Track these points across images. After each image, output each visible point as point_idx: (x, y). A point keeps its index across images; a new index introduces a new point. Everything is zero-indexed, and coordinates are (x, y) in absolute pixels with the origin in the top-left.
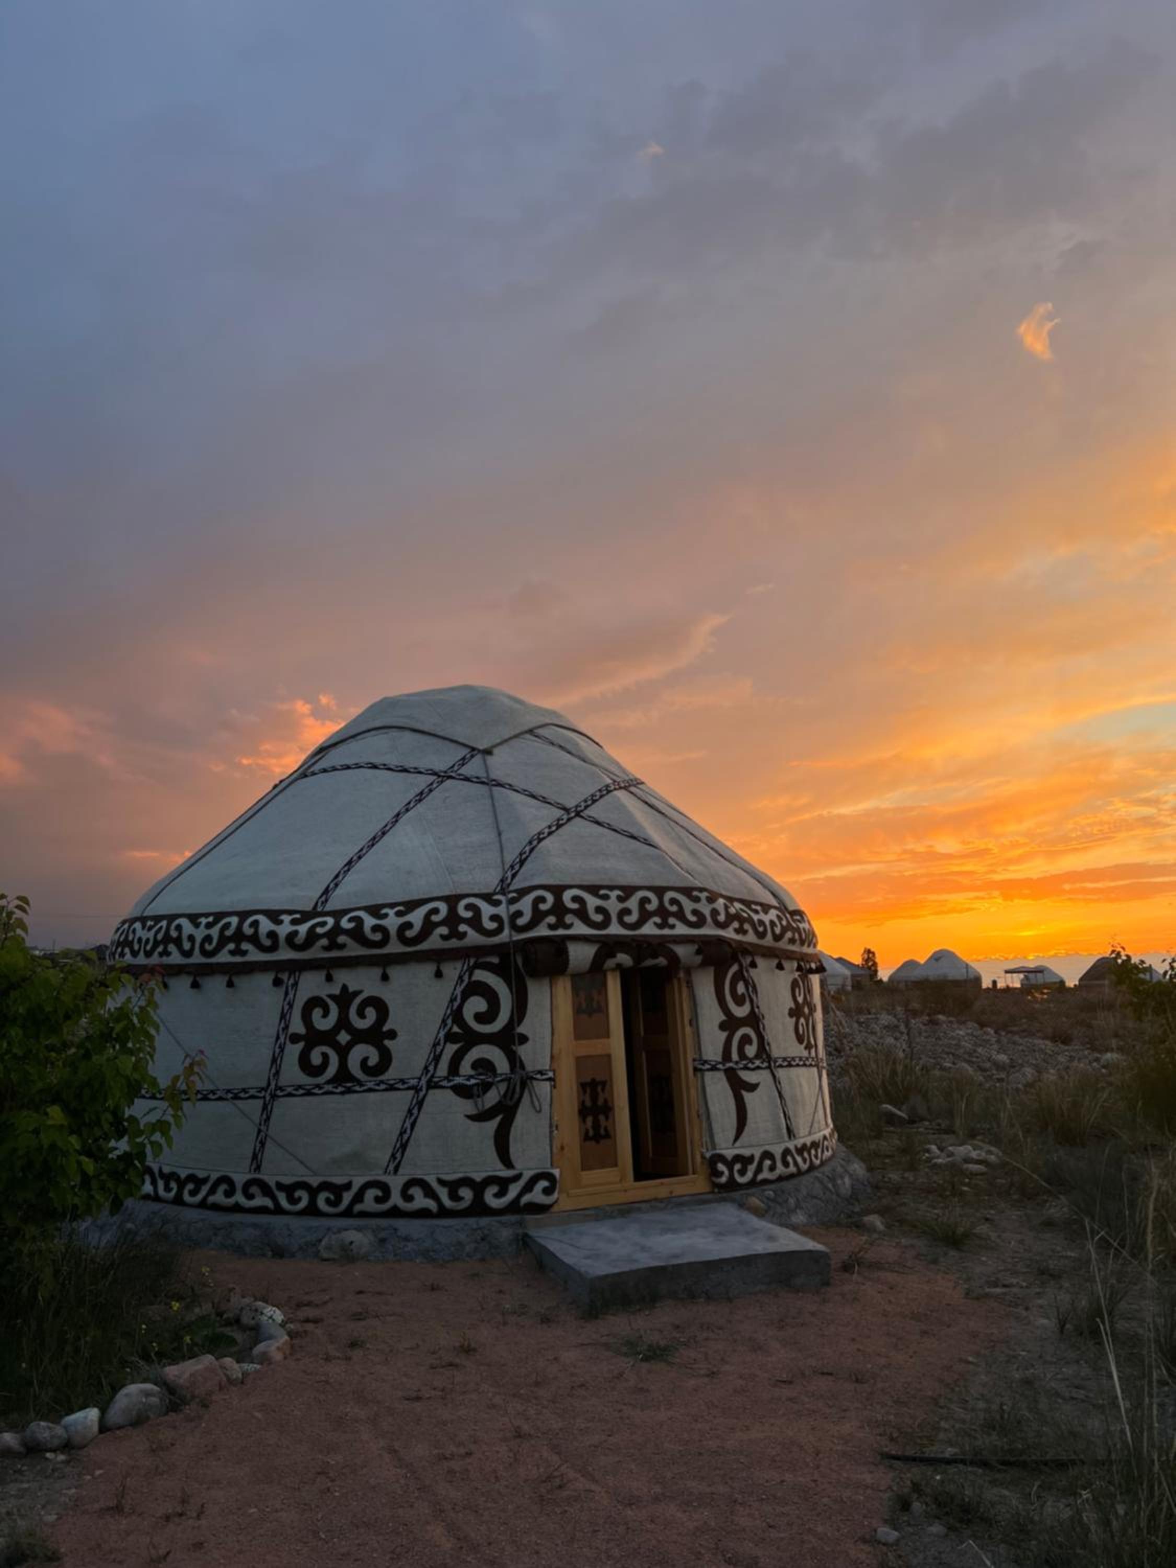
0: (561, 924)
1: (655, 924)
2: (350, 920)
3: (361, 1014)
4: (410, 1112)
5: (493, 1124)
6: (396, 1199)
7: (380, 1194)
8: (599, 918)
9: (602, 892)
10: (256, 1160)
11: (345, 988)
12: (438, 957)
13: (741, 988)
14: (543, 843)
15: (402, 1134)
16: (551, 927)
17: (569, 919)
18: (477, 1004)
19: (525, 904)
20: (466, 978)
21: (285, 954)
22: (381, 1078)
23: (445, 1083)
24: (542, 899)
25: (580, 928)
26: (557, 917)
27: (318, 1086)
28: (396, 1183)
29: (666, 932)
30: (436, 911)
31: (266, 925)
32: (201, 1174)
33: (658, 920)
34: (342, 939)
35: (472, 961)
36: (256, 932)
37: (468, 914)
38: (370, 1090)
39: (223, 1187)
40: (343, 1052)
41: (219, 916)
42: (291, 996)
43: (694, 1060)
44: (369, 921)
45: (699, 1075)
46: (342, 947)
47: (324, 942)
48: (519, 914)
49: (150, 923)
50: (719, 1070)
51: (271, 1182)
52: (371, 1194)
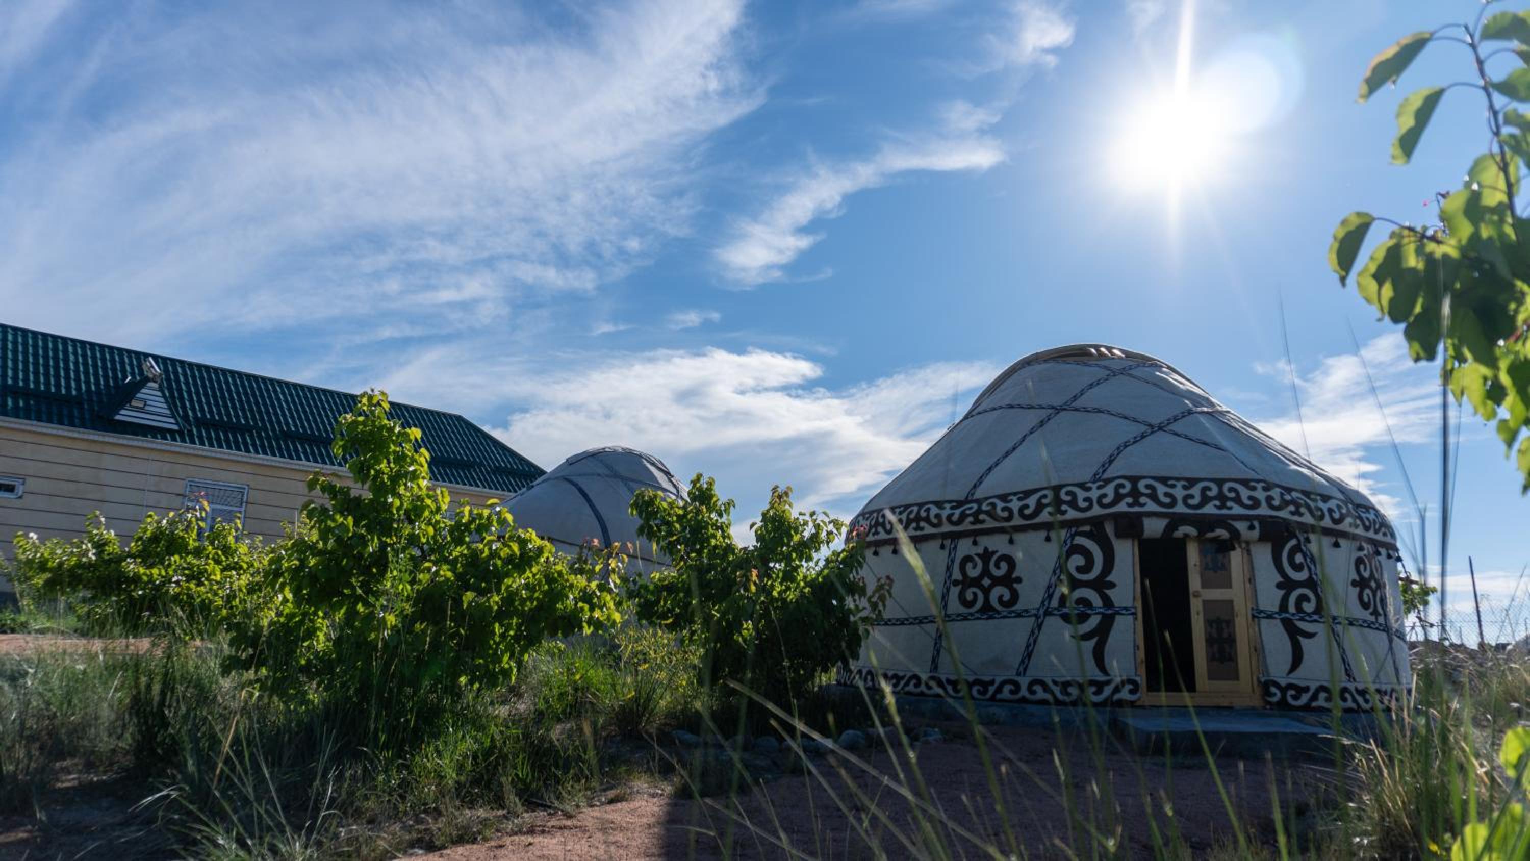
0: (1136, 503)
1: (1215, 506)
2: (988, 505)
3: (997, 566)
4: (1033, 632)
5: (1092, 643)
6: (1024, 692)
7: (1012, 687)
8: (1167, 500)
9: (1170, 482)
10: (935, 666)
11: (986, 549)
12: (1047, 526)
13: (1299, 558)
14: (1128, 448)
15: (1028, 646)
16: (1129, 505)
17: (1143, 500)
18: (1078, 560)
19: (1110, 490)
20: (1069, 542)
21: (947, 528)
22: (1013, 609)
23: (1056, 612)
24: (1122, 486)
25: (1151, 506)
26: (1134, 498)
27: (972, 614)
28: (1024, 682)
29: (1224, 511)
30: (1045, 496)
31: (934, 510)
32: (901, 674)
33: (1217, 503)
34: (982, 517)
35: (1073, 530)
36: (928, 515)
37: (1068, 498)
38: (1004, 617)
39: (913, 682)
40: (987, 592)
41: (907, 507)
42: (953, 555)
43: (1252, 609)
44: (1000, 505)
45: (1256, 620)
46: (983, 522)
47: (971, 519)
48: (1105, 496)
49: (867, 516)
50: (1275, 618)
51: (943, 678)
52: (1007, 688)
